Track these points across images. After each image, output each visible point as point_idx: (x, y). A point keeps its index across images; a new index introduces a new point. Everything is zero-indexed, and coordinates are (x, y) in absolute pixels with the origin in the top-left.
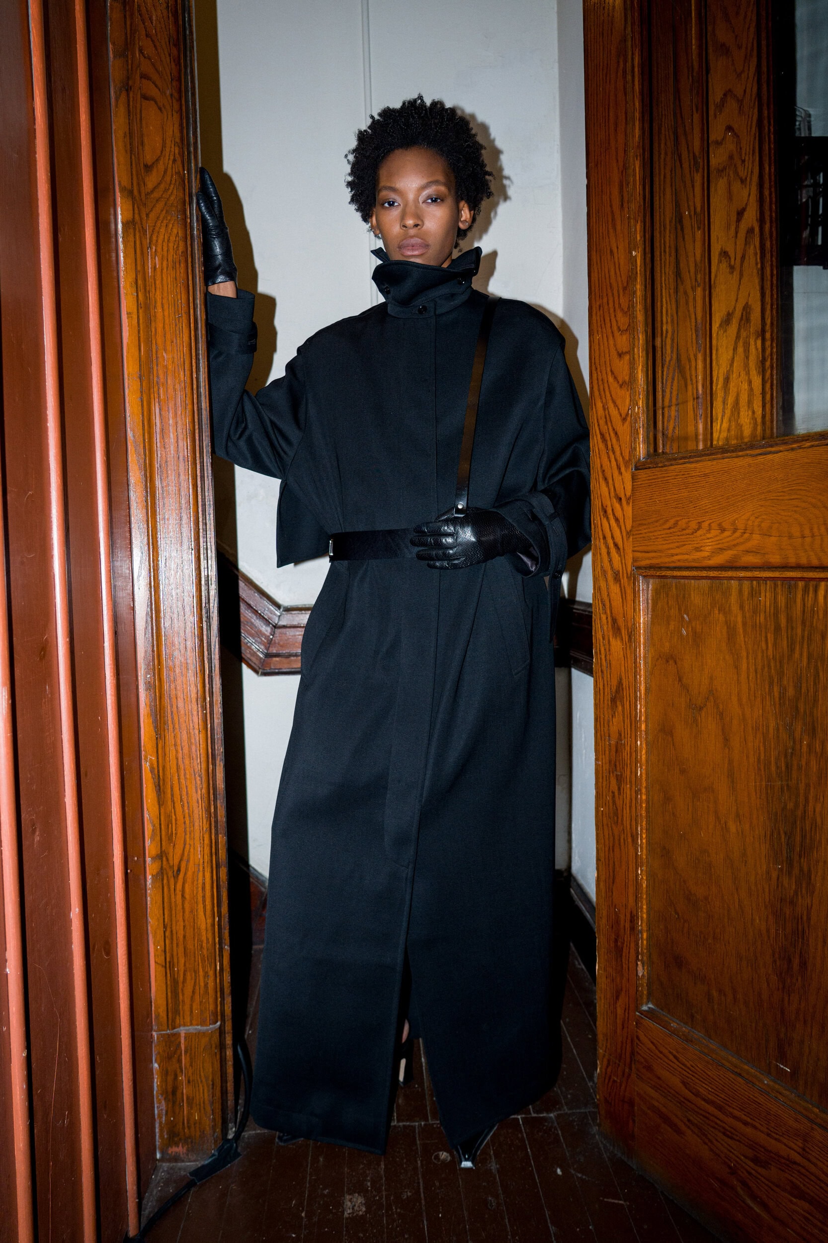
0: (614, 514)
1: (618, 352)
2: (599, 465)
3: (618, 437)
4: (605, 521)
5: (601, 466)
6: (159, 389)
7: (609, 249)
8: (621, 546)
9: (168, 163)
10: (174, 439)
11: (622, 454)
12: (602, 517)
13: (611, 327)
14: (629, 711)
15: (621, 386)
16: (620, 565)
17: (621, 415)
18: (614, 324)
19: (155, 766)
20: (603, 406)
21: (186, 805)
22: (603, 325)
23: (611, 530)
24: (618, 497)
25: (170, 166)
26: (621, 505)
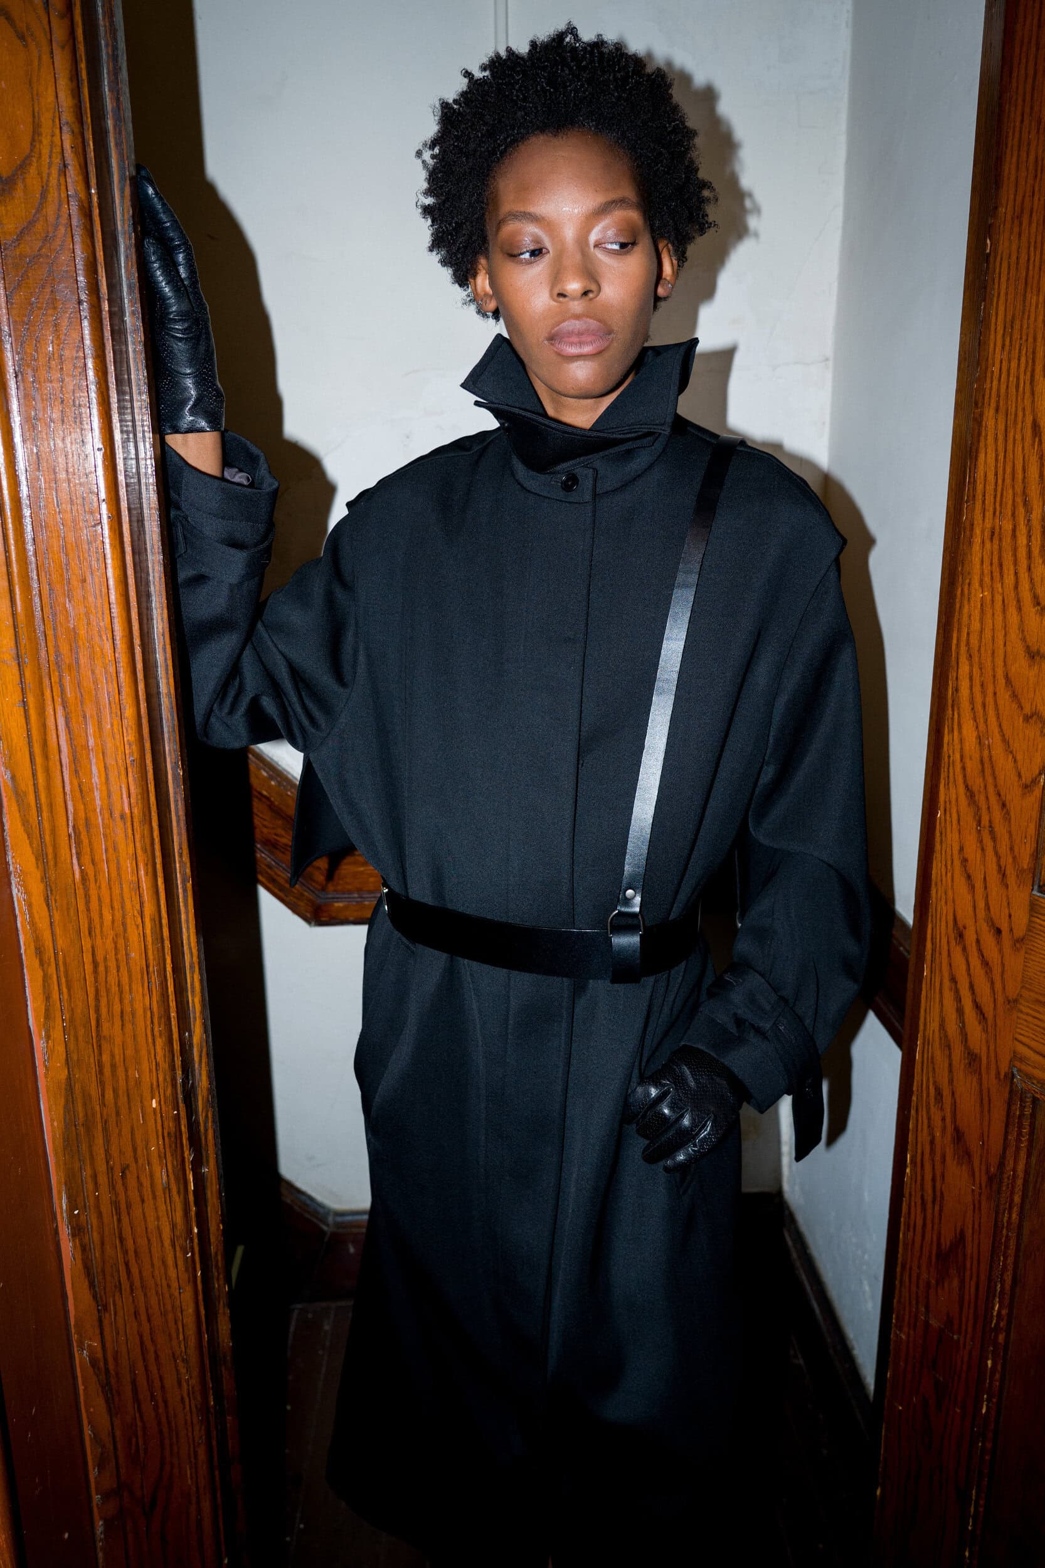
0: (980, 951)
1: (1028, 647)
2: (956, 848)
3: (1008, 813)
4: (957, 952)
5: (961, 849)
6: (61, 677)
7: (1029, 420)
8: (990, 1015)
9: (49, 175)
10: (100, 777)
11: (1012, 849)
12: (953, 943)
13: (1016, 587)
14: (973, 1296)
15: (1027, 719)
16: (984, 1049)
17: (1020, 776)
18: (1025, 585)
19: (100, 1355)
20: (979, 737)
21: (161, 1404)
22: (997, 575)
23: (969, 975)
24: (993, 924)
25: (53, 181)
26: (999, 942)
